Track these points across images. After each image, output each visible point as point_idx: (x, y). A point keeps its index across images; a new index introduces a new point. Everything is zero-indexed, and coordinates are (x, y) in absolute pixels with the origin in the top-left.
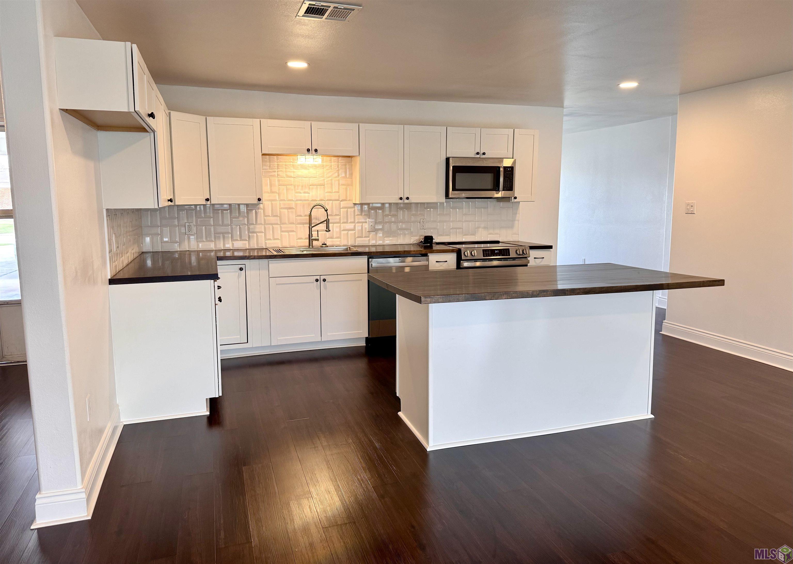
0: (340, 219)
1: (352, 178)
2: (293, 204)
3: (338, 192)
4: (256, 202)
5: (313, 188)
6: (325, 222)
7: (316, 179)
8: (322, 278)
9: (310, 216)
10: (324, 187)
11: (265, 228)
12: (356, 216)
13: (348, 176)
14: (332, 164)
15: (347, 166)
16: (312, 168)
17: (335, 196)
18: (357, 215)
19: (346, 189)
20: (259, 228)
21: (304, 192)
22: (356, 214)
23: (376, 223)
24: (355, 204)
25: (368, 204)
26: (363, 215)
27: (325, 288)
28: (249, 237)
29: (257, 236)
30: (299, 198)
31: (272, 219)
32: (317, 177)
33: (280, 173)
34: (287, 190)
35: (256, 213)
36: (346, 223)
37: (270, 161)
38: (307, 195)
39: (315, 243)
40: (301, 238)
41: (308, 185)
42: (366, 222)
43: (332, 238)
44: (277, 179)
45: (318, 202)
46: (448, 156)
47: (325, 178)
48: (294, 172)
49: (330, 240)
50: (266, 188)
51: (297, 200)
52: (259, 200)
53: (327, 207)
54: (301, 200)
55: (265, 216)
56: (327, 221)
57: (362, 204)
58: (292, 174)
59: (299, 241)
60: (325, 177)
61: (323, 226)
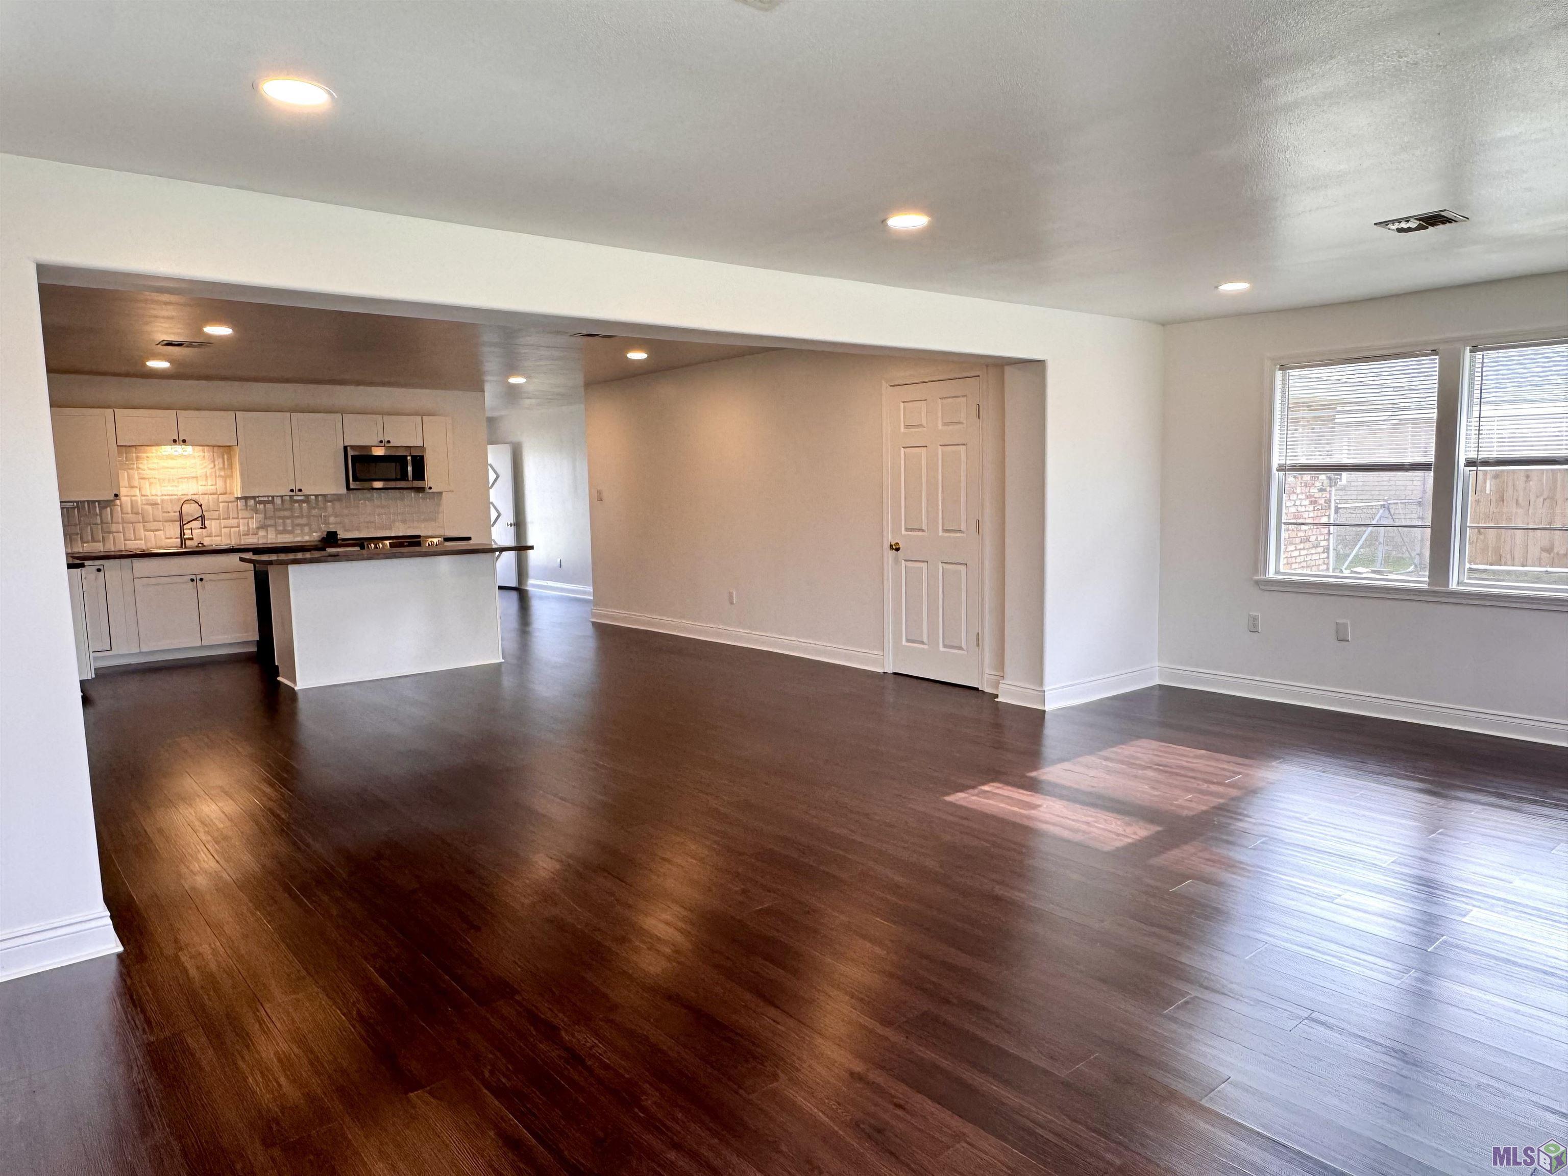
0: (219, 514)
1: (231, 470)
2: (159, 500)
3: (215, 485)
4: (112, 498)
5: (183, 481)
6: (200, 519)
8: (199, 578)
9: (181, 512)
10: (197, 480)
11: (123, 528)
12: (239, 511)
13: (226, 466)
14: (206, 454)
15: (226, 456)
16: (181, 458)
17: (211, 489)
18: (241, 510)
19: (225, 482)
20: (114, 527)
21: (172, 486)
22: (239, 508)
23: (265, 518)
24: (238, 498)
25: (254, 498)
26: (248, 510)
27: (204, 588)
28: (103, 538)
29: (114, 537)
30: (165, 493)
31: (131, 517)
32: (188, 468)
33: (140, 466)
34: (151, 484)
35: (111, 511)
36: (228, 518)
37: (126, 453)
38: (175, 489)
39: (188, 543)
40: (171, 536)
41: (176, 478)
42: (253, 518)
43: (210, 536)
44: (136, 472)
45: (190, 497)
46: (346, 444)
47: (198, 470)
48: (158, 463)
49: (207, 538)
50: (124, 482)
51: (163, 495)
52: (116, 495)
53: (201, 502)
54: (167, 495)
55: (122, 513)
56: (202, 517)
57: (246, 498)
58: (155, 466)
59: (167, 540)
60: (197, 468)
61: (198, 524)
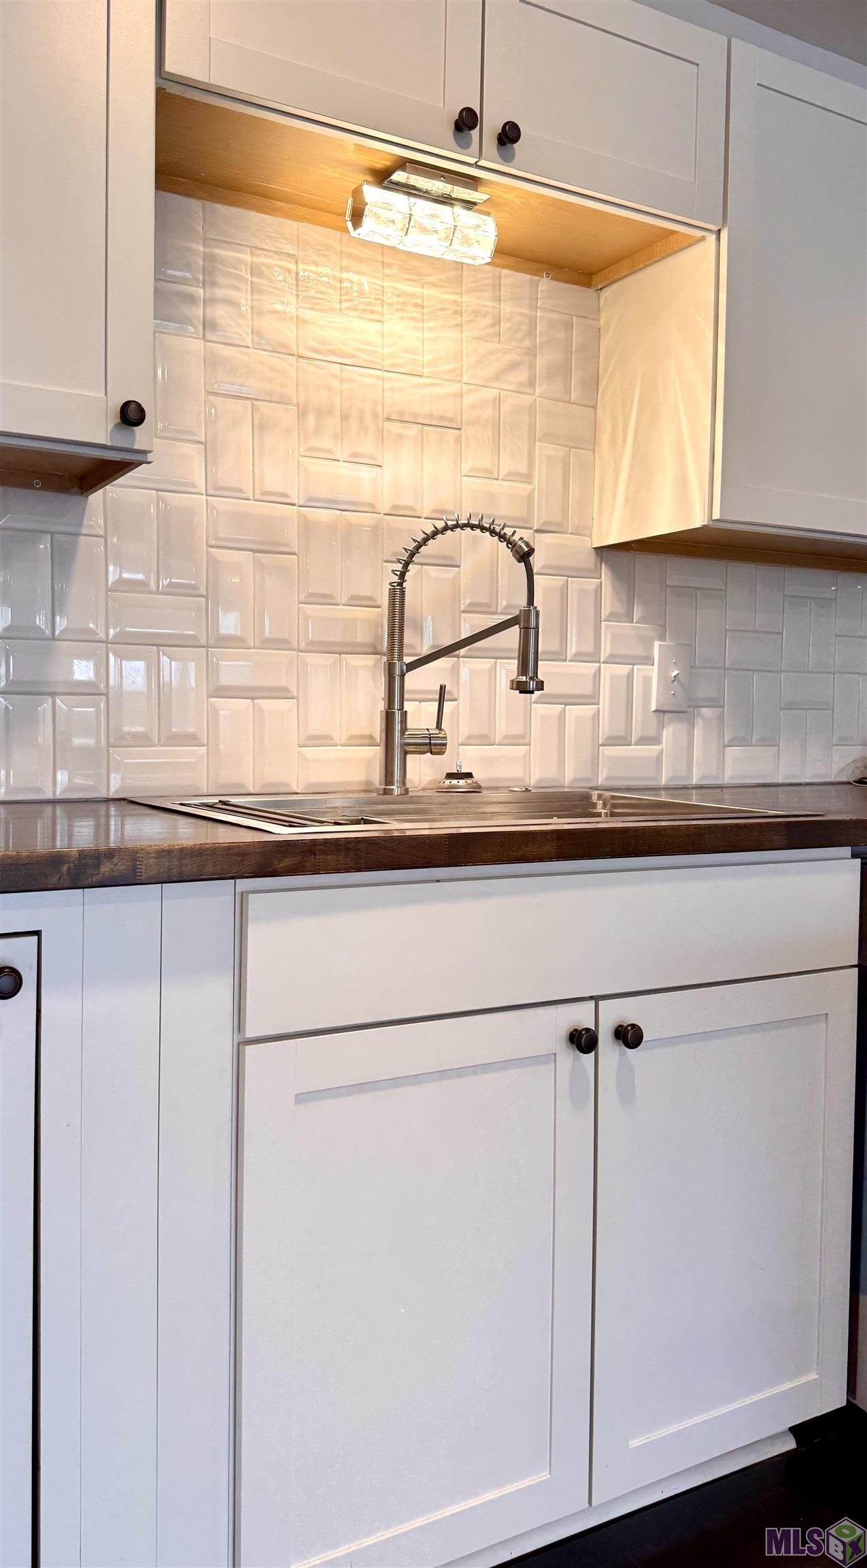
1: (595, 408)
2: (288, 524)
3: (527, 478)
4: (107, 430)
5: (400, 437)
6: (519, 625)
7: (419, 386)
9: (397, 595)
10: (458, 440)
12: (603, 623)
13: (578, 393)
14: (506, 308)
15: (578, 336)
16: (399, 314)
18: (610, 613)
21: (354, 455)
22: (606, 611)
23: (694, 666)
26: (635, 621)
30: (323, 490)
32: (426, 371)
34: (259, 427)
36: (559, 656)
38: (366, 473)
39: (416, 766)
40: (324, 740)
41: (375, 415)
42: (648, 660)
47: (465, 387)
48: (301, 322)
51: (311, 502)
52: (131, 415)
54: (330, 504)
56: (526, 622)
58: (289, 334)
59: (313, 752)
60: (465, 379)
